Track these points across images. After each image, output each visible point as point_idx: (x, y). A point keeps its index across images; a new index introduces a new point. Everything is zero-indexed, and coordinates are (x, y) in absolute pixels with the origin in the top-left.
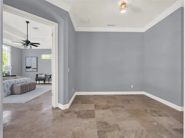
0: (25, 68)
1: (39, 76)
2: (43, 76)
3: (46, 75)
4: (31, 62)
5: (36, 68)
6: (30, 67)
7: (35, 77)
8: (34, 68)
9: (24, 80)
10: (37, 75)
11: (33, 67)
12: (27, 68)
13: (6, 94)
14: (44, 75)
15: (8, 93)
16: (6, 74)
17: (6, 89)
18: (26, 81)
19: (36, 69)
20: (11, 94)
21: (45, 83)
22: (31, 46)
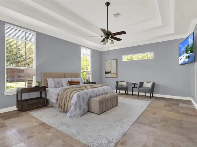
0: (105, 73)
1: (120, 83)
2: (124, 84)
3: (128, 83)
4: (111, 66)
5: (116, 73)
6: (109, 73)
7: (115, 84)
8: (114, 74)
9: (104, 90)
10: (117, 82)
11: (112, 72)
12: (106, 73)
13: (82, 113)
14: (126, 82)
15: (84, 109)
16: (87, 80)
17: (82, 104)
18: (106, 91)
19: (116, 75)
20: (88, 111)
21: (127, 94)
22: (112, 40)
